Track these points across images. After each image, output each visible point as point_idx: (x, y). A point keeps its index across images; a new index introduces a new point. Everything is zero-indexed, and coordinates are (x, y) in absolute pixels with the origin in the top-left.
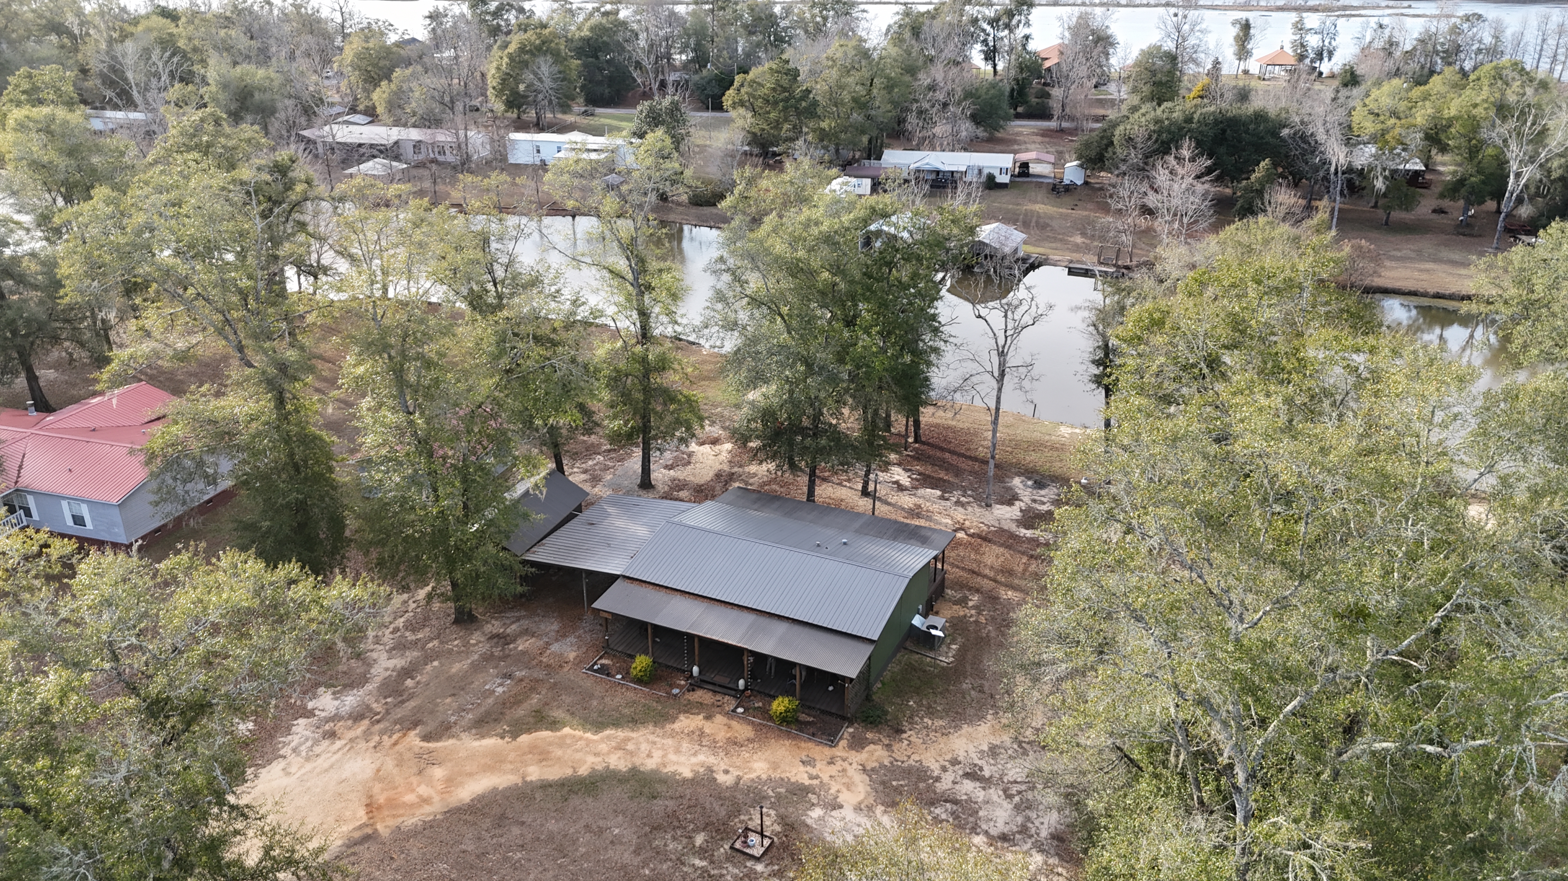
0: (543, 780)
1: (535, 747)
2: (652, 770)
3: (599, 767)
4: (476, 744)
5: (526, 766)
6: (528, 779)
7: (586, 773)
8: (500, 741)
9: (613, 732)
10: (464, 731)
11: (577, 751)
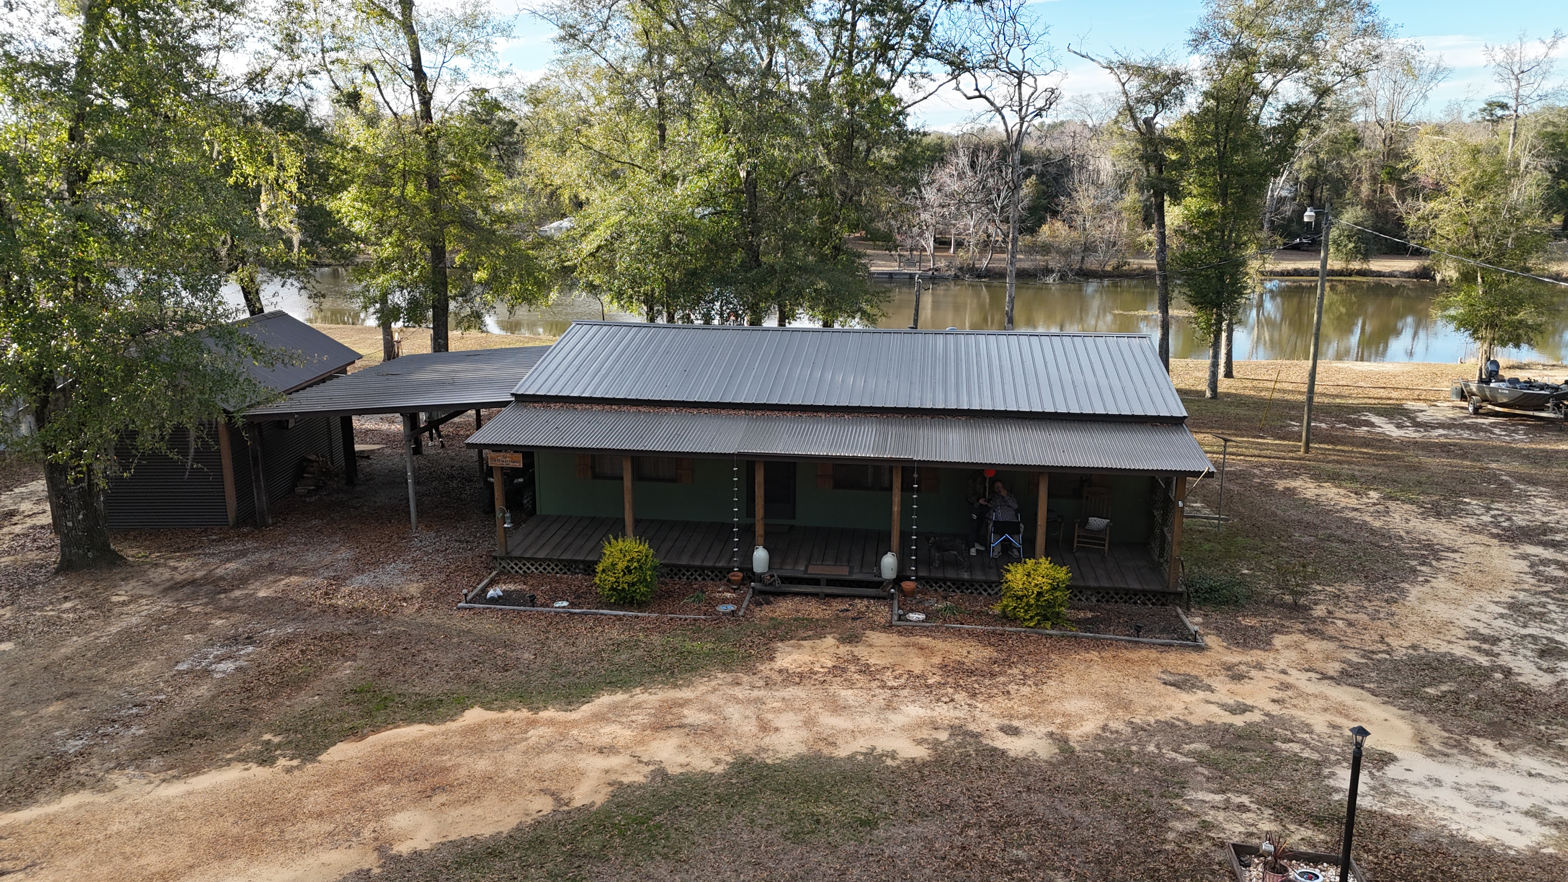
0: (458, 845)
1: (393, 764)
2: (801, 758)
3: (636, 776)
4: (174, 790)
5: (378, 816)
6: (403, 848)
7: (600, 799)
8: (258, 772)
9: (620, 697)
10: (120, 766)
11: (539, 750)
